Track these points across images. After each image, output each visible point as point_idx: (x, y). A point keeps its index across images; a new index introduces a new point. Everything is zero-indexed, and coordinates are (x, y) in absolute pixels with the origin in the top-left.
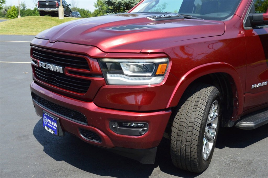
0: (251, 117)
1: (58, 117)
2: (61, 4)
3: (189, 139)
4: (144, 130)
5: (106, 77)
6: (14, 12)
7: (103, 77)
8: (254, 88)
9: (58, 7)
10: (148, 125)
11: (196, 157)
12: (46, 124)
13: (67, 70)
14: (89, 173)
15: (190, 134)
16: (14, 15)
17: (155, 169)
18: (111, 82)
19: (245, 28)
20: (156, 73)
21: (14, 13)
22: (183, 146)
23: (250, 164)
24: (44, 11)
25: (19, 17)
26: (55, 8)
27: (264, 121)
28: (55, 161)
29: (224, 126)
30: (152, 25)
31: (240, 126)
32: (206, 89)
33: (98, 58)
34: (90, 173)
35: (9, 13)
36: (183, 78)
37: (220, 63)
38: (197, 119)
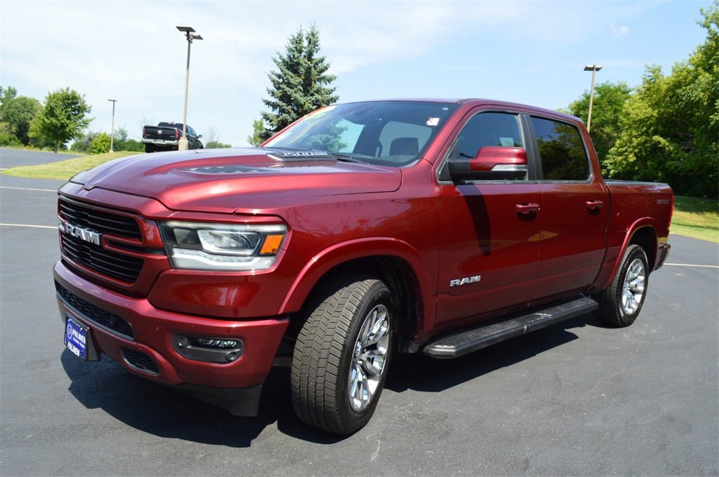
0: (453, 338)
1: (88, 326)
2: (184, 132)
3: (321, 371)
4: (234, 354)
5: (171, 253)
6: (104, 143)
7: (166, 255)
8: (455, 285)
9: (178, 139)
10: (243, 344)
11: (333, 405)
12: (70, 338)
13: (105, 239)
14: (142, 432)
15: (322, 363)
16: (104, 149)
17: (268, 426)
18: (180, 264)
19: (439, 182)
20: (260, 251)
21: (104, 145)
22: (311, 384)
23: (442, 421)
24: (154, 144)
25: (111, 151)
26: (173, 139)
27: (475, 344)
28: (85, 408)
29: (403, 352)
30: (278, 168)
31: (430, 352)
32: (362, 283)
33: (159, 220)
34: (144, 432)
35: (96, 145)
36: (315, 259)
37: (393, 239)
38: (336, 337)
